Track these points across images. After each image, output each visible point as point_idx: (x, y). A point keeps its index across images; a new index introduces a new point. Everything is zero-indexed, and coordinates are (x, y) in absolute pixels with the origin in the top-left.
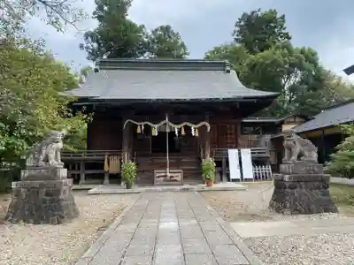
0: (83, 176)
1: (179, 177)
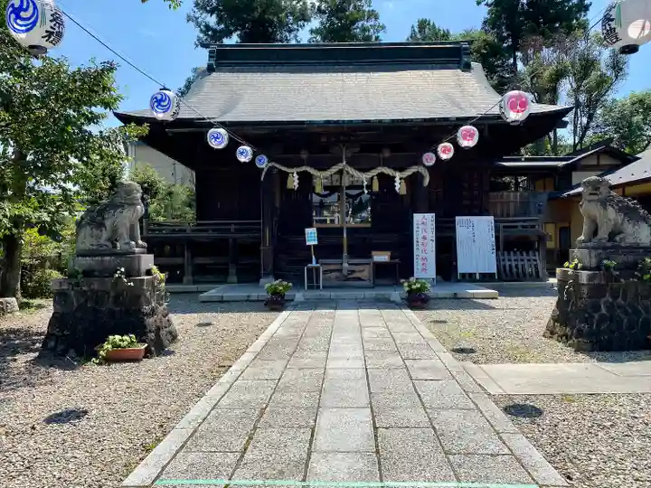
0: (189, 269)
1: (366, 272)
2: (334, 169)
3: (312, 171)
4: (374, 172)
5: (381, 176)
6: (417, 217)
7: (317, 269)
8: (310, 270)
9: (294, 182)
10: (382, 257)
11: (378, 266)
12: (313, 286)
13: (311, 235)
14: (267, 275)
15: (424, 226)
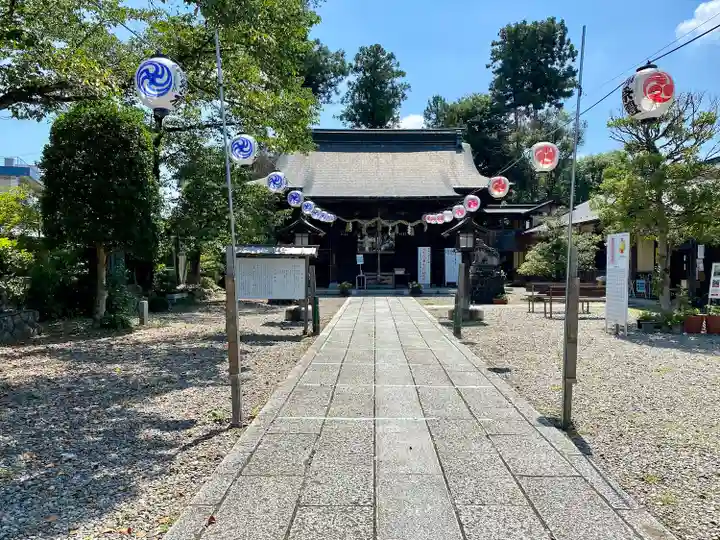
1: (390, 280)
2: (373, 221)
3: (359, 221)
4: (396, 223)
5: (400, 225)
6: (421, 250)
7: (363, 278)
8: (359, 278)
9: (350, 227)
10: (400, 272)
11: (397, 276)
12: (361, 287)
13: (360, 259)
14: (334, 281)
15: (424, 254)
